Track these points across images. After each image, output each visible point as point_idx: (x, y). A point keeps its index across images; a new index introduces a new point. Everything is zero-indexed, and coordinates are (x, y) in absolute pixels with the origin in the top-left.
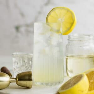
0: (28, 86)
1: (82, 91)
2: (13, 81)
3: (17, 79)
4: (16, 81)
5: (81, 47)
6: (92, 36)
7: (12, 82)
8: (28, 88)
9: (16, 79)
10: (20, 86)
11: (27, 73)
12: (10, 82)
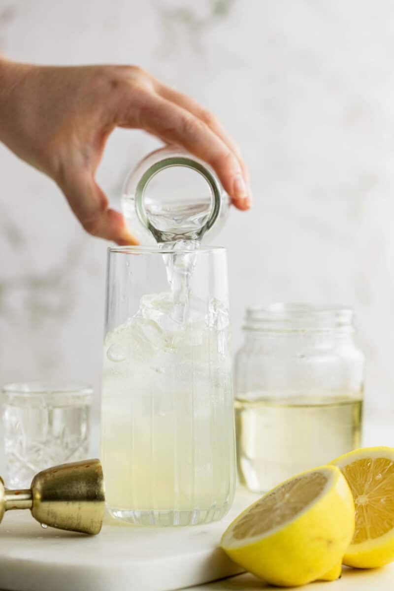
0: (85, 522)
1: (330, 542)
2: (16, 503)
3: (38, 496)
4: (29, 502)
5: (303, 356)
6: (348, 313)
7: (15, 508)
8: (83, 532)
9: (31, 492)
10: (49, 525)
11: (82, 470)
12: (6, 510)
